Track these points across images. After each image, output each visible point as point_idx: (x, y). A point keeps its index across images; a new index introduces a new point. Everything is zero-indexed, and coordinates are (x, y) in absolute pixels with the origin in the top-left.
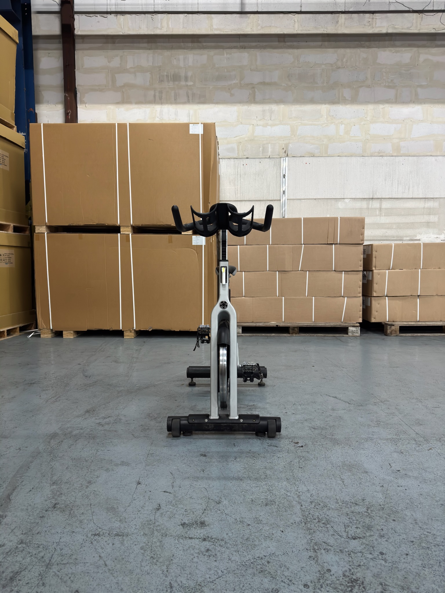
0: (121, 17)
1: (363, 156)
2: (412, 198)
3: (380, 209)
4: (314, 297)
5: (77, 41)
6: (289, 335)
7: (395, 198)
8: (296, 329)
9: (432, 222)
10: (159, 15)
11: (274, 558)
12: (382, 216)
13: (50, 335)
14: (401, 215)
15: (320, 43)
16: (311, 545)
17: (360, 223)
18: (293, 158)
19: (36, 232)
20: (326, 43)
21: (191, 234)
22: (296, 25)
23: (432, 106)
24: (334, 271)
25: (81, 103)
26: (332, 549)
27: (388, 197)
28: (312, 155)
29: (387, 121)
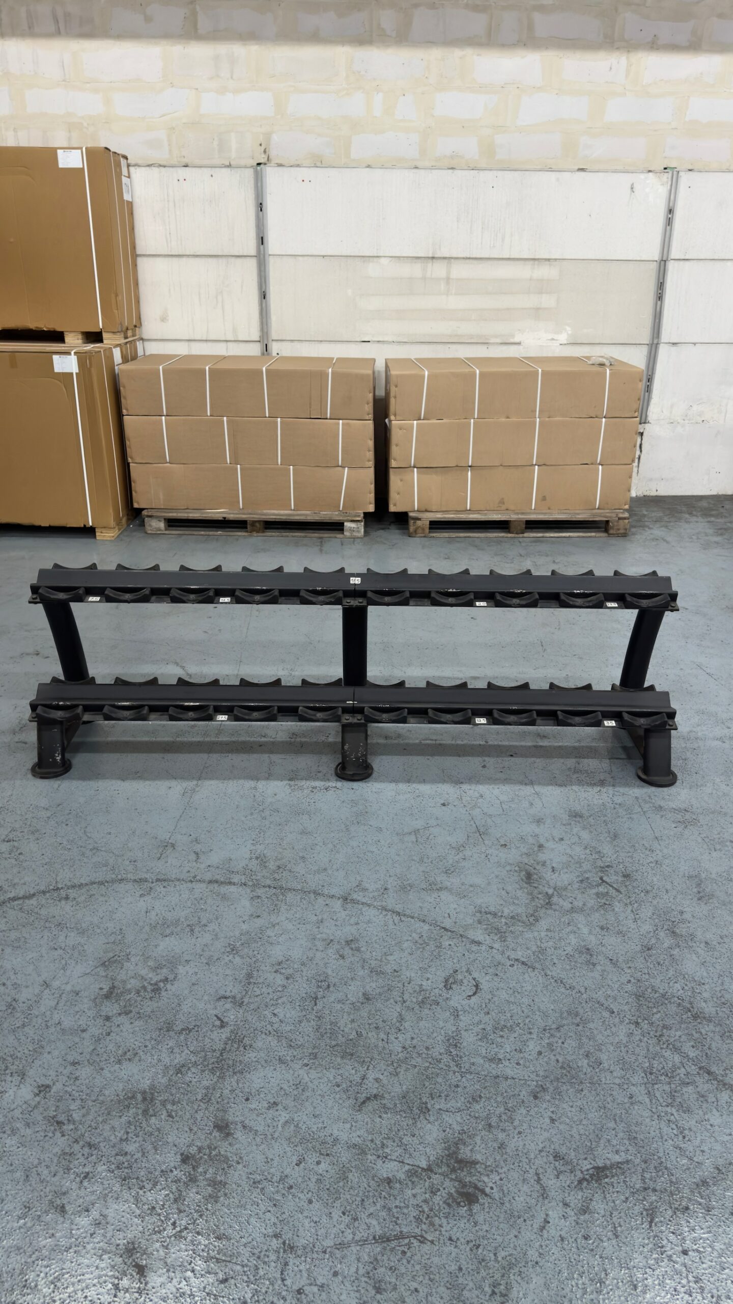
3: (448, 280)
4: (292, 467)
6: (244, 534)
7: (476, 259)
9: (545, 309)
12: (452, 294)
14: (487, 293)
18: (277, 168)
23: (561, 55)
27: (463, 256)
28: (318, 163)
29: (469, 87)
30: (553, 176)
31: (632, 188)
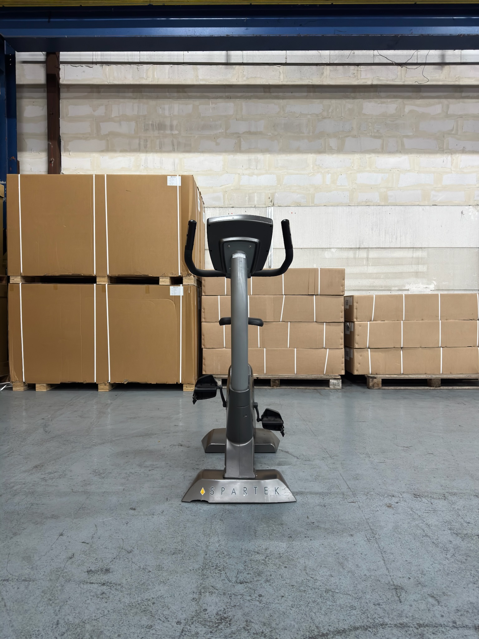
0: (107, 68)
1: (349, 206)
2: (400, 248)
3: (368, 259)
4: (295, 349)
5: (61, 90)
6: (270, 388)
7: (382, 248)
8: (277, 382)
9: (421, 272)
10: (145, 66)
11: (160, 600)
12: (370, 266)
13: (23, 388)
14: (389, 265)
15: (305, 94)
16: (200, 588)
17: (341, 274)
18: (279, 207)
19: (11, 282)
20: (312, 94)
21: (169, 284)
22: (282, 77)
23: (419, 156)
24: (316, 322)
25: (65, 151)
26: (217, 592)
27: (375, 247)
28: (298, 205)
29: (373, 171)
30: (420, 208)
31: (462, 213)
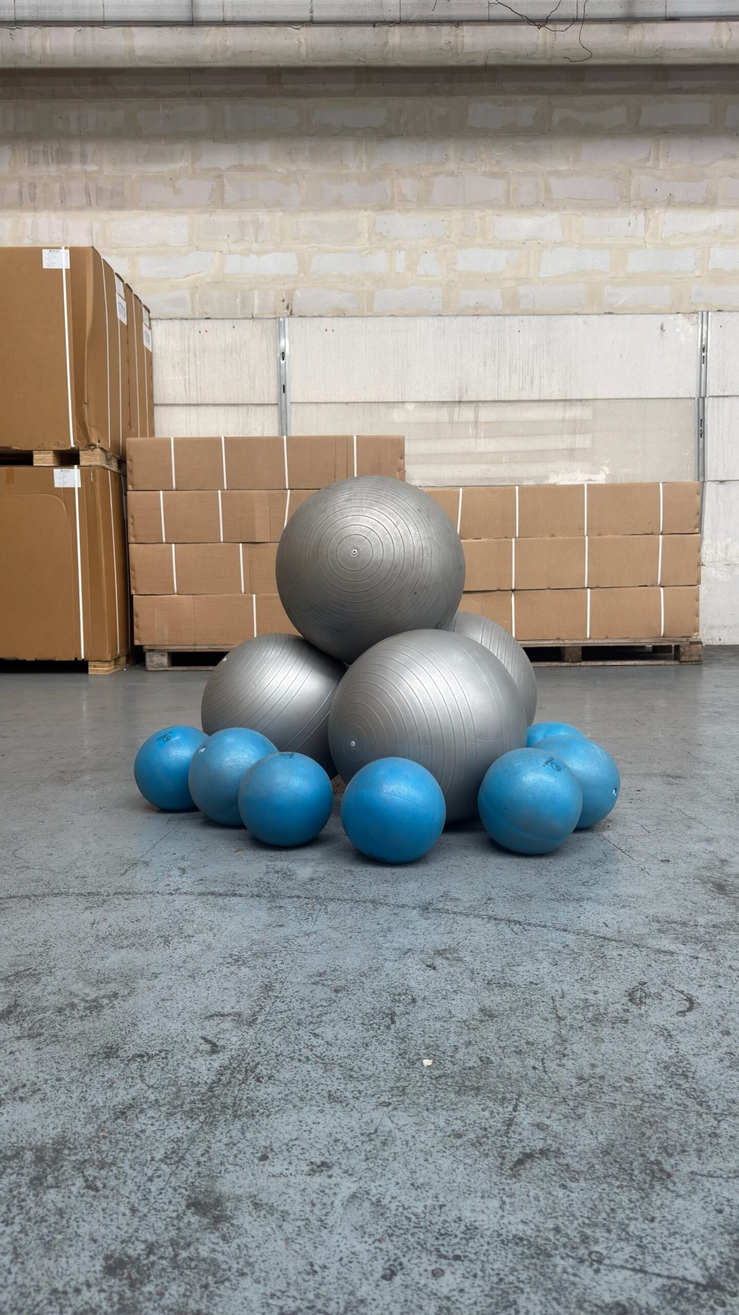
1: (440, 315)
2: (539, 401)
3: (476, 423)
7: (504, 401)
9: (579, 449)
10: (26, 29)
12: (480, 438)
14: (517, 435)
15: (351, 86)
17: (396, 448)
18: (300, 319)
20: (365, 86)
21: (53, 465)
22: (304, 50)
23: (580, 214)
27: (491, 399)
28: (341, 314)
29: (489, 244)
30: (580, 319)
31: (662, 328)
